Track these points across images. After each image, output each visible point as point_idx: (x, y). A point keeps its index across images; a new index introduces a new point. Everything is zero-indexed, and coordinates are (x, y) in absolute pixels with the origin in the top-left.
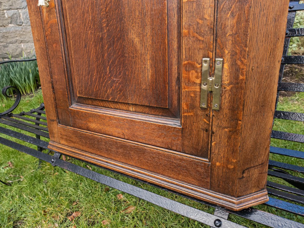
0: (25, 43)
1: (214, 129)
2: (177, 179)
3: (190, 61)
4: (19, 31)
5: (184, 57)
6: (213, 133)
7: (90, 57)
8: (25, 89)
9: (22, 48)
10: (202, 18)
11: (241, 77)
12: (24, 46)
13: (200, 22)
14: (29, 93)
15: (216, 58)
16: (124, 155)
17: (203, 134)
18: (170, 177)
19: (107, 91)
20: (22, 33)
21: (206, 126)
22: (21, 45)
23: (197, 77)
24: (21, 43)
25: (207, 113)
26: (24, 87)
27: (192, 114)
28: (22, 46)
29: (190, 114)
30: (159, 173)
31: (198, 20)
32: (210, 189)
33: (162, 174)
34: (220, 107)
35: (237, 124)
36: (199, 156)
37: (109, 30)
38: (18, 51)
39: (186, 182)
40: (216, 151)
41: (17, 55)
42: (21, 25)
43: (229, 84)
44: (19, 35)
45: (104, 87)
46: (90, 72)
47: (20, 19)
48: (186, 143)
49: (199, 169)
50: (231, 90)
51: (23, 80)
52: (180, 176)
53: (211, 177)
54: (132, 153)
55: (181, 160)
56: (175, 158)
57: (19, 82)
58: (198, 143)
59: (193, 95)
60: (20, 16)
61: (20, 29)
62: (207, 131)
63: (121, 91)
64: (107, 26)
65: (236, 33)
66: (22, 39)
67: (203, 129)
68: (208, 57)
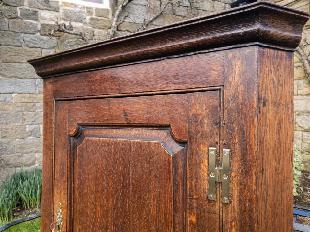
0: (39, 153)
4: (36, 143)
8: (30, 203)
9: (36, 157)
12: (38, 156)
14: (33, 207)
20: (38, 144)
22: (35, 155)
24: (36, 153)
26: (29, 201)
28: (37, 156)
38: (31, 160)
41: (30, 164)
42: (39, 137)
44: (35, 146)
47: (39, 132)
51: (30, 194)
57: (26, 196)
60: (40, 130)
61: (38, 141)
66: (37, 150)
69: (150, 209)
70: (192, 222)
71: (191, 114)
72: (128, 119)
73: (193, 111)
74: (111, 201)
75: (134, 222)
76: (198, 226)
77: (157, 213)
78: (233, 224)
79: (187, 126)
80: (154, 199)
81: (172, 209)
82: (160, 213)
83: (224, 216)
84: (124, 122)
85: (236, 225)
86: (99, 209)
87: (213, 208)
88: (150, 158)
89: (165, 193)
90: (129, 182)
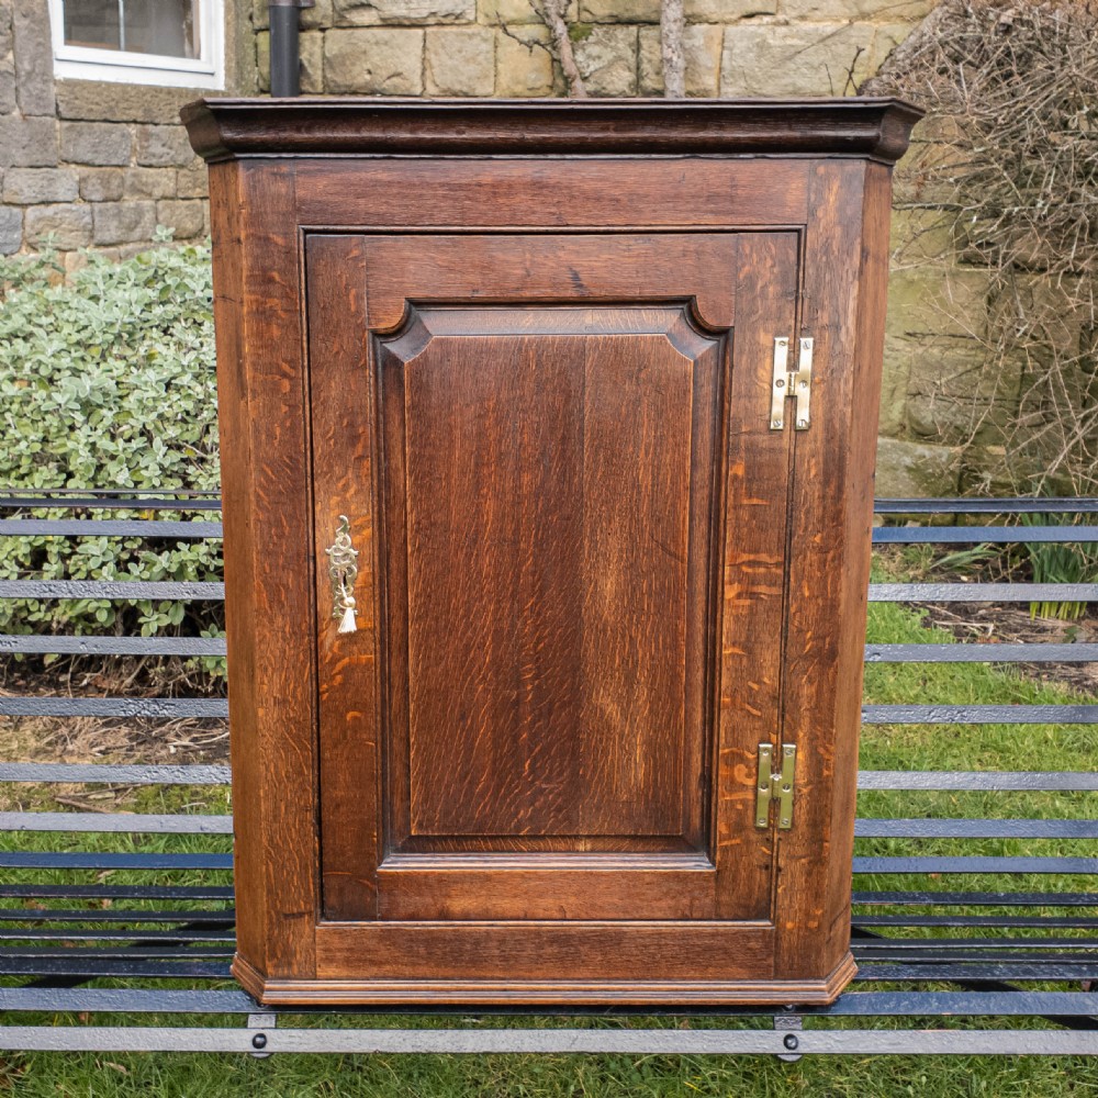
1: (782, 863)
2: (702, 979)
3: (734, 749)
5: (723, 741)
6: (779, 869)
7: (474, 740)
10: (759, 682)
11: (826, 773)
13: (755, 687)
15: (783, 742)
16: (560, 959)
17: (760, 877)
18: (684, 979)
19: (518, 813)
21: (764, 860)
23: (748, 776)
25: (768, 835)
27: (738, 841)
29: (733, 842)
30: (658, 978)
31: (750, 683)
32: (775, 978)
33: (665, 979)
34: (793, 824)
35: (821, 847)
36: (750, 920)
37: (539, 687)
39: (722, 979)
40: (787, 902)
43: (806, 785)
45: (510, 805)
46: (467, 773)
48: (724, 898)
49: (752, 944)
50: (810, 794)
52: (711, 970)
53: (777, 954)
54: (584, 949)
55: (713, 935)
56: (699, 935)
58: (750, 895)
59: (740, 807)
62: (767, 867)
63: (559, 810)
64: (537, 677)
65: (816, 707)
67: (760, 867)
68: (769, 742)
69: (638, 475)
70: (736, 477)
71: (741, 276)
72: (581, 286)
73: (747, 268)
74: (526, 478)
75: (593, 509)
76: (749, 480)
77: (653, 479)
78: (813, 461)
79: (733, 299)
80: (647, 453)
81: (688, 463)
82: (661, 477)
83: (798, 453)
84: (571, 293)
85: (817, 463)
86: (490, 506)
87: (776, 444)
88: (640, 370)
89: (674, 436)
90: (581, 428)
